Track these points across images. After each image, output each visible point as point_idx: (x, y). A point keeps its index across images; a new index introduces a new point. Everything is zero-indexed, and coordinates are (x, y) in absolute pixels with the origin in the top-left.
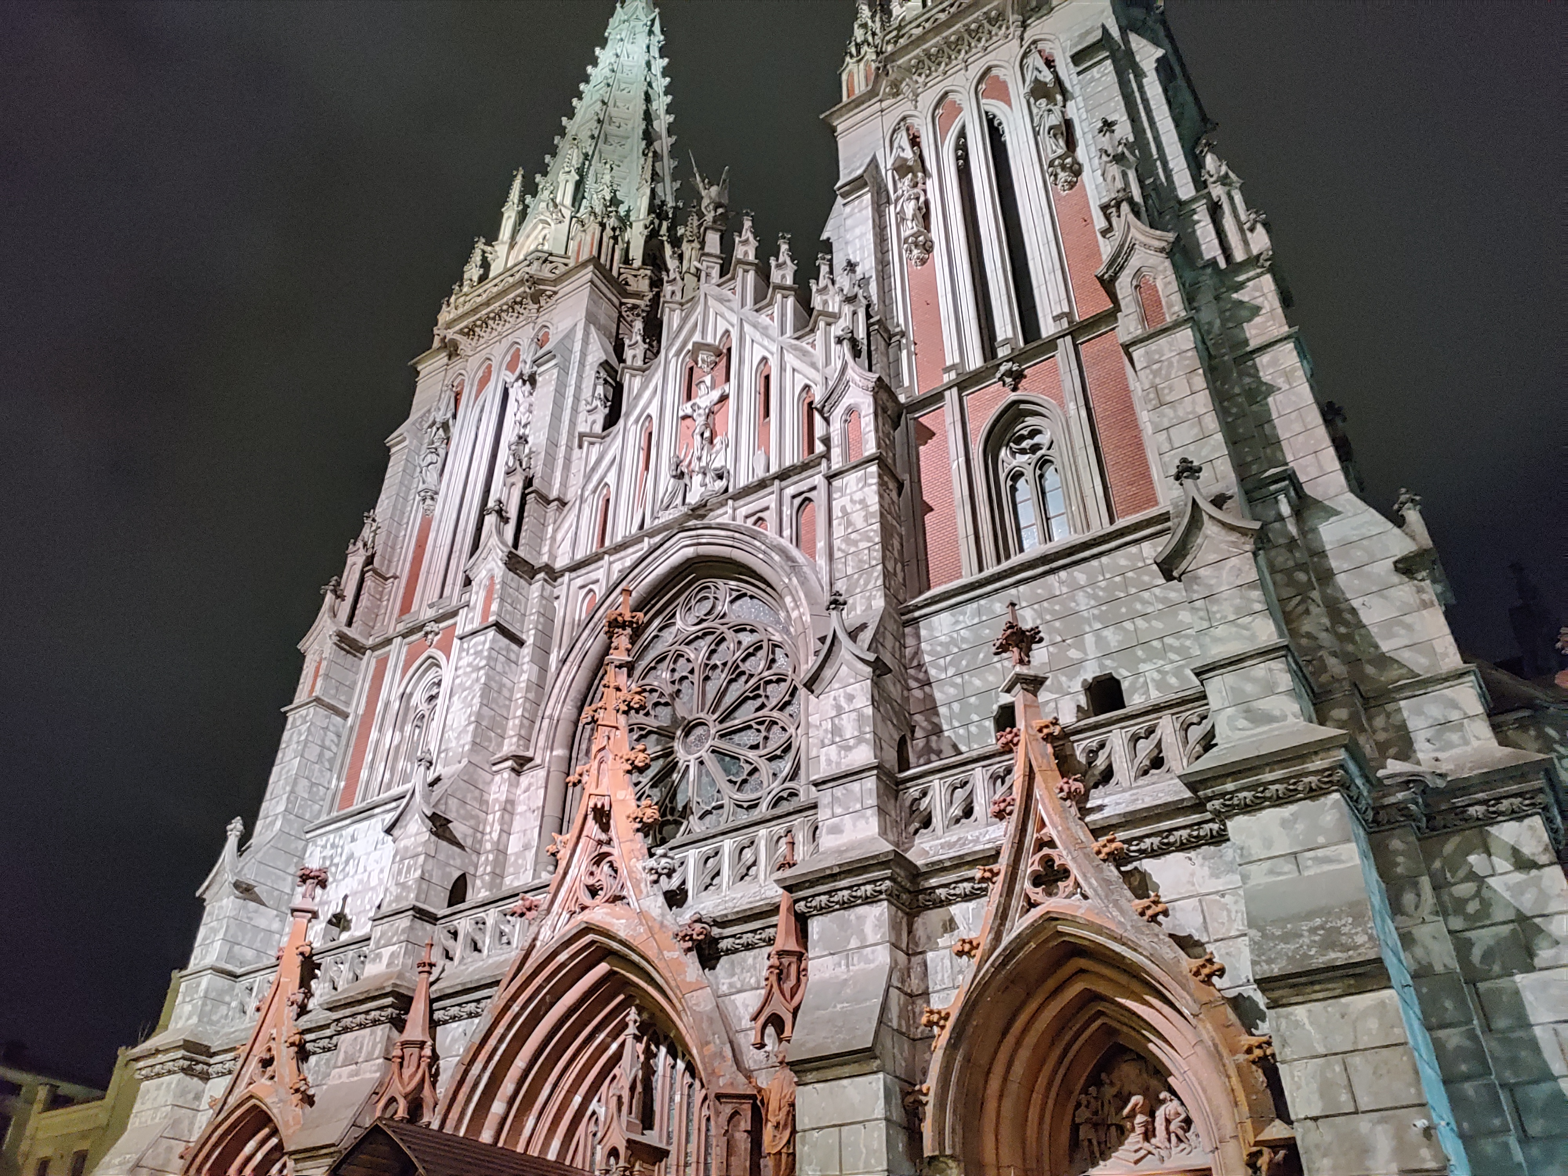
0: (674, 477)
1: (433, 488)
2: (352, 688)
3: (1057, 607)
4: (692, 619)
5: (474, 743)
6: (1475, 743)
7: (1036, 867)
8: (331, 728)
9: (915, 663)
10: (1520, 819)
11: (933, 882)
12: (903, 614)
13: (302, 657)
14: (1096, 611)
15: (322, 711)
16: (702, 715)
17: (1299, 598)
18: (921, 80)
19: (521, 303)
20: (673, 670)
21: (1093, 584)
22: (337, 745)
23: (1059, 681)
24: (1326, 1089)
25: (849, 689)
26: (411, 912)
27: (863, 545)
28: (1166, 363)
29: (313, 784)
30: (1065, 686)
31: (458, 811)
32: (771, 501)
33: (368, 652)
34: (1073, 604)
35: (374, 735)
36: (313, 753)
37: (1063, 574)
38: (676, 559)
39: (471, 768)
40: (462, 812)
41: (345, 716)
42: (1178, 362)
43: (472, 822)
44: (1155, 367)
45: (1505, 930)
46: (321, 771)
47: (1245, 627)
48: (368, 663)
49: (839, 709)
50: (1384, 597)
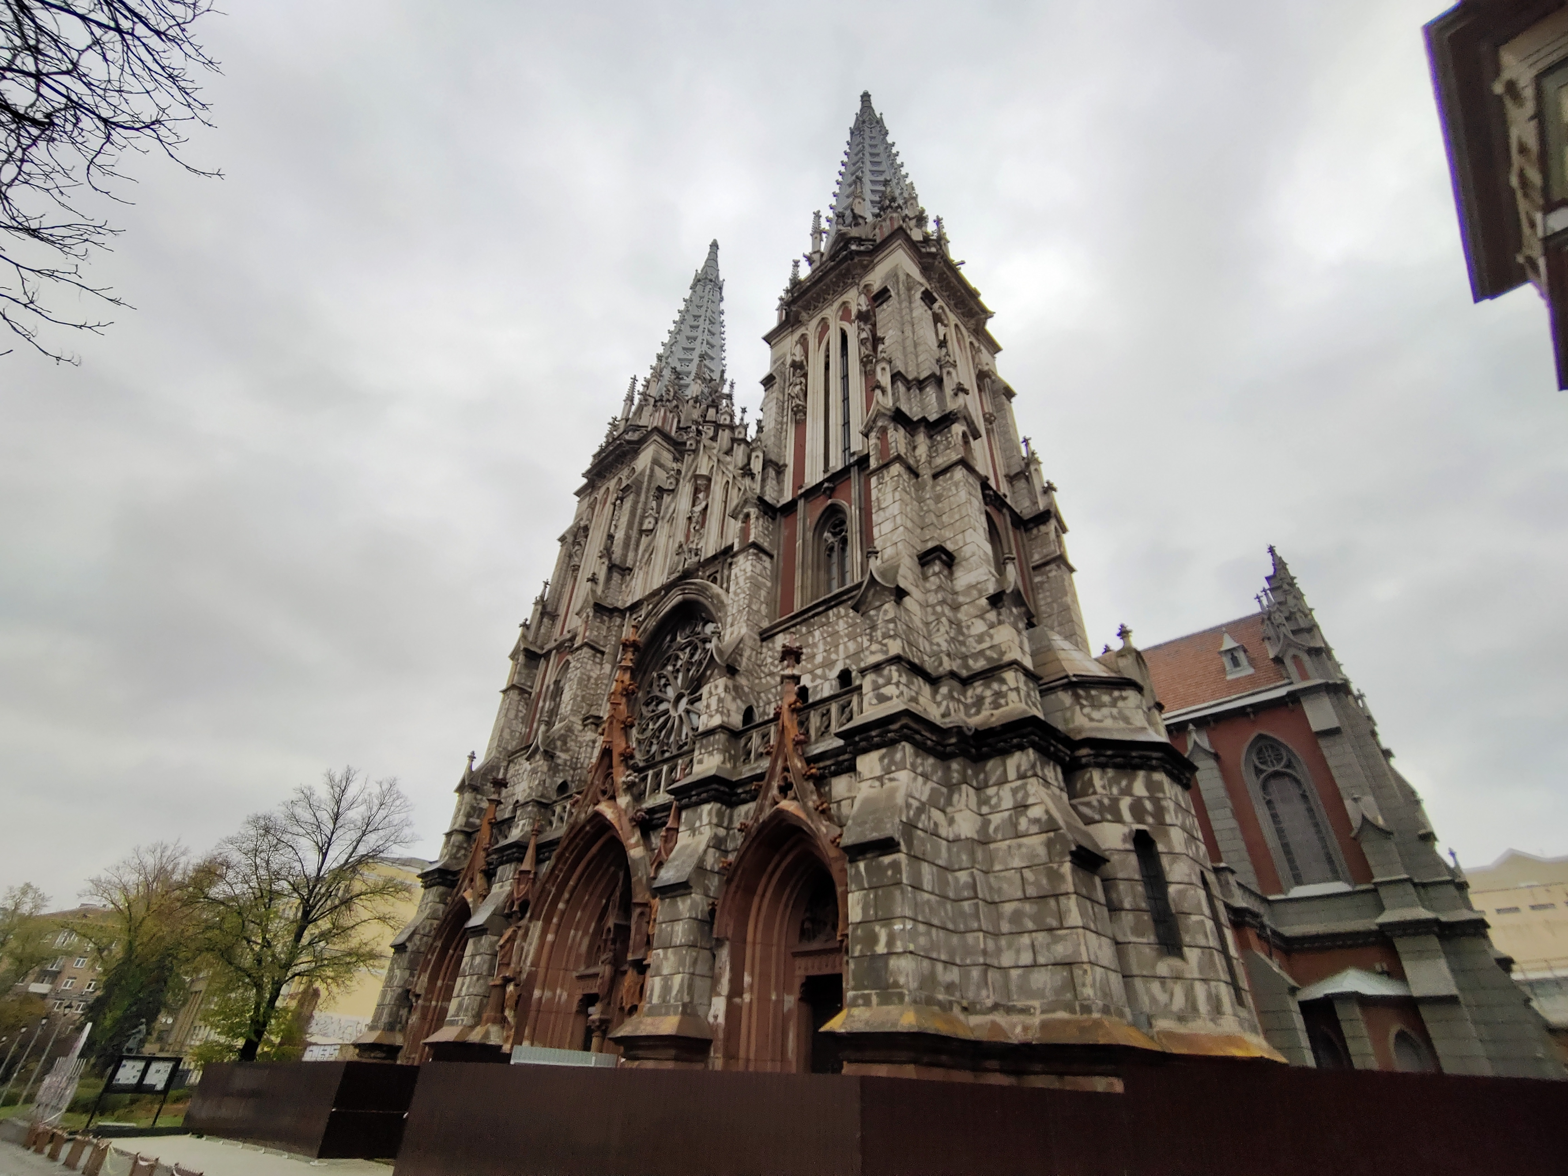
0: (677, 554)
1: (578, 564)
2: (534, 678)
3: (830, 629)
4: (685, 636)
5: (572, 710)
6: (1012, 705)
7: (779, 783)
9: (764, 663)
10: (1022, 751)
11: (741, 790)
12: (762, 635)
14: (846, 631)
15: (516, 692)
16: (683, 691)
17: (935, 622)
19: (622, 456)
20: (675, 665)
21: (847, 615)
22: (526, 709)
23: (825, 674)
24: (865, 907)
28: (884, 485)
30: (829, 675)
32: (718, 567)
33: (543, 659)
34: (837, 627)
35: (541, 704)
37: (835, 610)
38: (674, 602)
40: (564, 748)
41: (530, 694)
42: (891, 483)
47: (885, 646)
49: (711, 693)
50: (983, 619)
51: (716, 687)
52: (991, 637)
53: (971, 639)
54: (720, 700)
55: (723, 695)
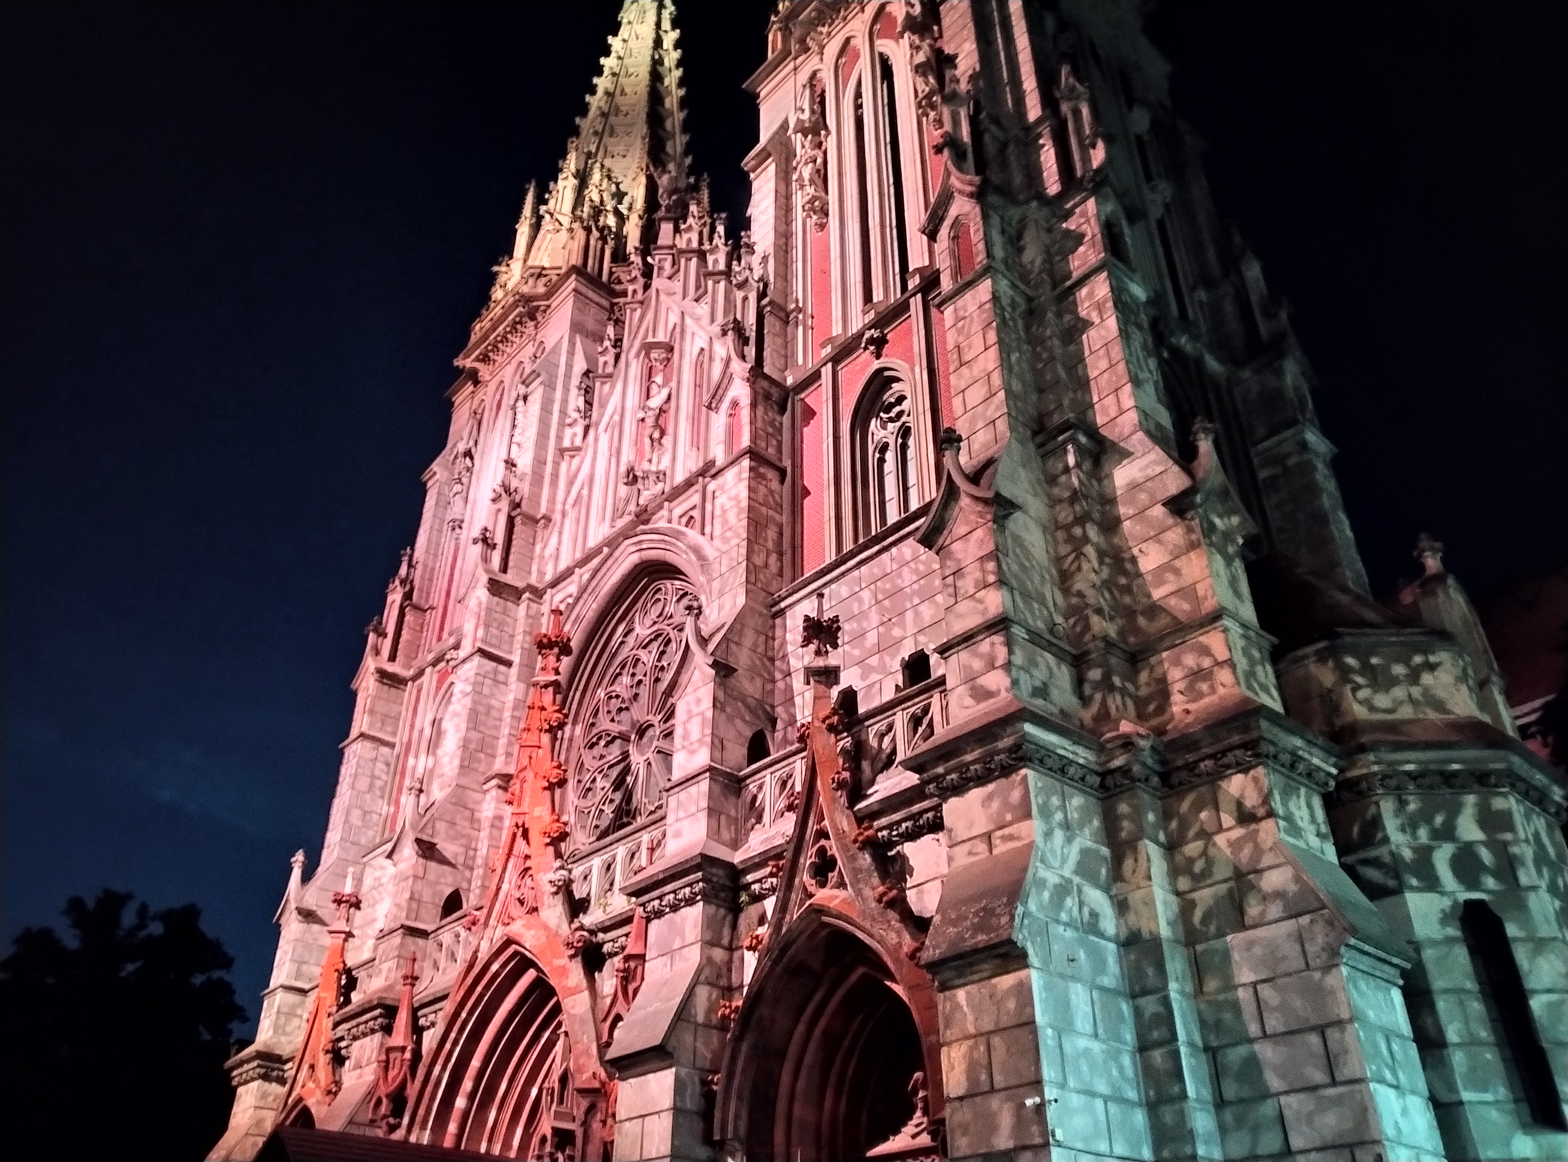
0: (626, 484)
1: (460, 517)
2: (397, 719)
3: (888, 586)
4: (648, 622)
5: (462, 767)
6: (1221, 691)
7: (813, 859)
8: (380, 758)
9: (781, 655)
10: (1245, 771)
11: (750, 878)
12: (772, 606)
13: (354, 695)
14: (915, 586)
15: (368, 744)
16: (650, 717)
17: (1073, 555)
18: (825, 30)
19: (520, 323)
20: (633, 675)
21: (915, 558)
22: (387, 774)
23: (884, 663)
24: (972, 1068)
25: (699, 694)
26: (400, 931)
27: (735, 541)
28: (968, 320)
29: (365, 813)
30: (888, 665)
31: (446, 833)
32: (696, 499)
33: (410, 683)
34: (900, 581)
35: (411, 762)
36: (363, 783)
37: (894, 551)
38: (624, 566)
39: (460, 791)
40: (452, 833)
41: (392, 746)
42: (979, 315)
43: (464, 841)
44: (960, 324)
45: (1224, 887)
46: (373, 800)
47: (980, 601)
48: (410, 693)
50: (1160, 542)
51: (699, 701)
54: (705, 724)
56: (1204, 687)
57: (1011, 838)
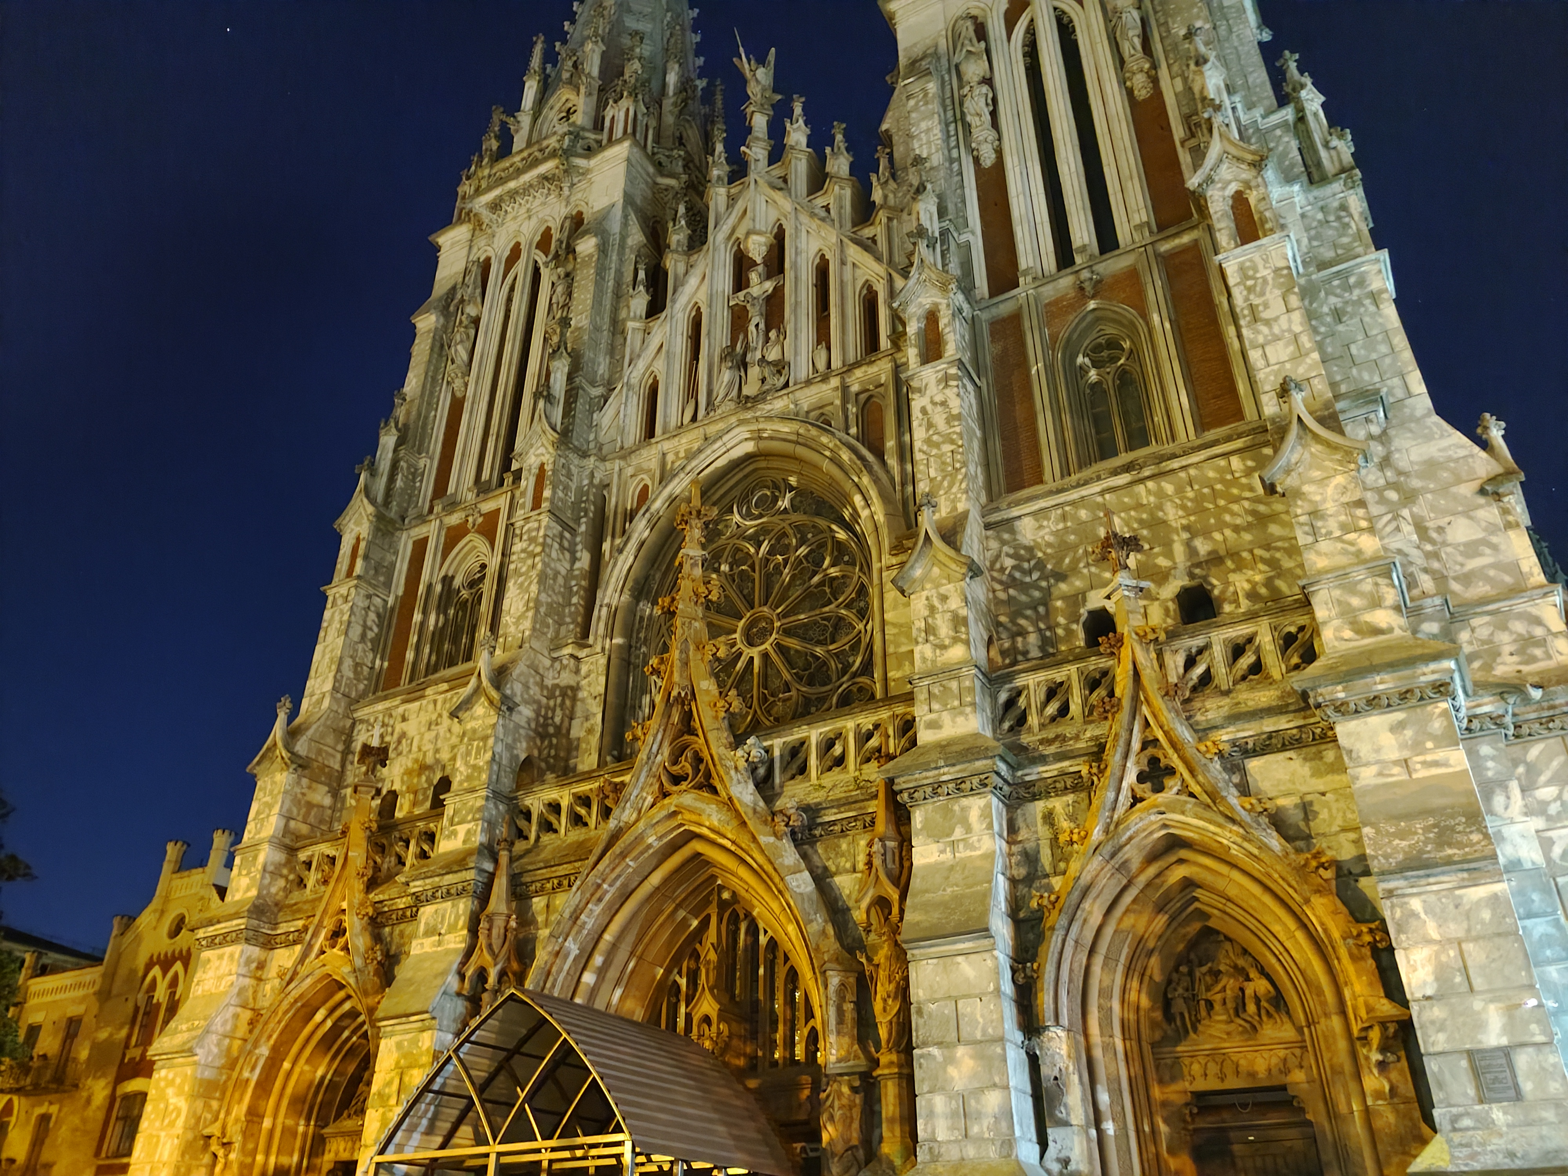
1: (464, 368)
2: (390, 569)
3: (1144, 516)
4: (750, 514)
5: (534, 629)
6: (1558, 658)
7: (1142, 765)
8: (372, 608)
12: (984, 517)
13: (338, 537)
14: (1184, 521)
15: (363, 592)
16: (765, 608)
19: (552, 179)
20: (732, 563)
21: (1181, 494)
22: (379, 626)
24: (1440, 972)
25: (942, 590)
26: (483, 793)
27: (947, 448)
28: (1261, 280)
29: (357, 665)
30: (1154, 593)
31: (522, 696)
32: (835, 397)
33: (405, 534)
34: (1161, 514)
35: (417, 617)
36: (356, 632)
37: (1150, 484)
38: (735, 453)
39: (533, 654)
40: (526, 696)
41: (385, 598)
42: (1273, 279)
43: (535, 707)
44: (1249, 283)
46: (364, 651)
47: (1350, 543)
49: (932, 609)
50: (1470, 518)
51: (944, 598)
52: (1495, 548)
53: (1449, 549)
54: (958, 622)
55: (964, 612)
56: (1538, 652)
57: (1436, 764)
